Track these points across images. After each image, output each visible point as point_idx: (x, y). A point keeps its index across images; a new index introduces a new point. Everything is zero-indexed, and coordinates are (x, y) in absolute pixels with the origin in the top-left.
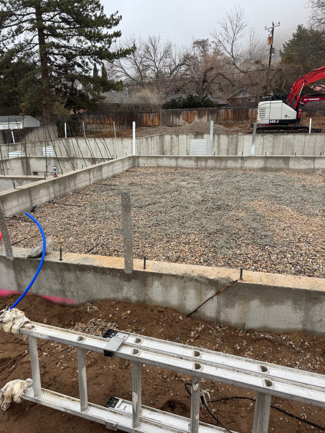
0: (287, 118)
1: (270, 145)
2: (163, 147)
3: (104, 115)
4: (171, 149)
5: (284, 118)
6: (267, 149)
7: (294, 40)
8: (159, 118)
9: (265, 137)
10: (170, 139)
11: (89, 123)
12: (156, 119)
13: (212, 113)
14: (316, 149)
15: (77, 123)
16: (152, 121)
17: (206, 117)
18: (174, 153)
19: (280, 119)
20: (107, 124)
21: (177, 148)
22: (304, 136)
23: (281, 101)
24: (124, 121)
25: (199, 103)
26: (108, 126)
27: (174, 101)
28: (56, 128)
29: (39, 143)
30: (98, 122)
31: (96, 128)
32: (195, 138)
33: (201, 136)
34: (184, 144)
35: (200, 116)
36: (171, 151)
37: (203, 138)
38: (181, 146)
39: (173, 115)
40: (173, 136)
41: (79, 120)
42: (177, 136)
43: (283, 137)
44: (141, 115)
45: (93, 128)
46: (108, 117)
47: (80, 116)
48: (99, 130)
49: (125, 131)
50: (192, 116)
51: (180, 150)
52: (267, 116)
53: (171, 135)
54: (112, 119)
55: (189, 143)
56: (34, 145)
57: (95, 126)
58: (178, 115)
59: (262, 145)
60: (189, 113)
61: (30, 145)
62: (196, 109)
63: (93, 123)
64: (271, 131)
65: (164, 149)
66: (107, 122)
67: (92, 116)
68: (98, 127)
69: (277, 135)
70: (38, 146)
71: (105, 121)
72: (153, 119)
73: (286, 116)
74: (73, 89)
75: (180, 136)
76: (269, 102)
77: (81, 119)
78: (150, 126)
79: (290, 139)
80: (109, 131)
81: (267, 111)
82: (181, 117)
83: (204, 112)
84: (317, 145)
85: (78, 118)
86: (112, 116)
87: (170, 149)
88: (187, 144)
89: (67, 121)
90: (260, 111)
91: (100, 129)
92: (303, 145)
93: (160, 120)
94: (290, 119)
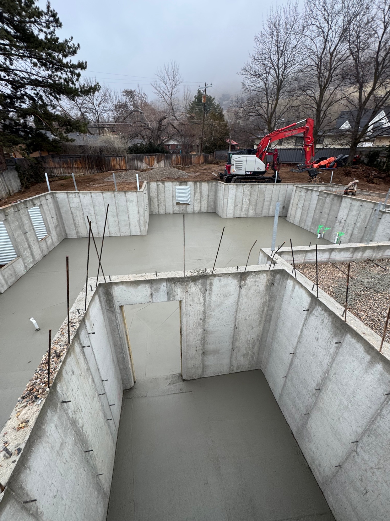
0: (259, 171)
1: (249, 193)
2: (150, 193)
3: (71, 159)
4: (158, 195)
5: (256, 170)
6: (246, 196)
7: (195, 101)
8: (125, 162)
9: (245, 186)
10: (156, 186)
11: (56, 168)
12: (123, 163)
13: (167, 158)
14: (280, 196)
15: (41, 168)
16: (120, 165)
17: (163, 161)
18: (161, 199)
19: (254, 171)
20: (75, 168)
21: (163, 194)
22: (272, 186)
23: (255, 156)
24: (92, 165)
25: (157, 149)
26: (77, 170)
27: (135, 146)
28: (16, 174)
29: (23, 205)
30: (65, 166)
31: (64, 173)
32: (180, 185)
33: (185, 183)
34: (170, 191)
35: (159, 161)
36: (158, 197)
37: (187, 185)
38: (167, 193)
39: (137, 160)
40: (159, 183)
41: (43, 164)
42: (163, 183)
43: (258, 186)
44: (109, 160)
45: (61, 173)
46: (76, 161)
47: (43, 159)
48: (68, 175)
49: (95, 175)
50: (152, 161)
51: (166, 196)
52: (243, 168)
53: (157, 182)
54: (80, 162)
55: (174, 189)
56: (17, 208)
57: (63, 170)
58: (141, 159)
59: (242, 193)
60: (150, 158)
61: (12, 209)
62: (154, 154)
63: (60, 168)
64: (246, 180)
65: (151, 196)
66: (75, 166)
67: (57, 160)
68: (66, 171)
69: (254, 185)
70: (22, 209)
71: (73, 165)
72: (120, 163)
73: (258, 168)
74: (25, 125)
75: (166, 184)
76: (246, 155)
77: (45, 162)
78: (118, 170)
79: (263, 188)
80: (79, 176)
81: (244, 163)
82: (144, 161)
83: (162, 157)
84: (280, 193)
85: (41, 162)
86: (80, 159)
87: (156, 196)
88: (173, 191)
89: (28, 165)
90: (236, 163)
91: (69, 173)
92: (271, 192)
93: (126, 163)
94: (261, 171)
